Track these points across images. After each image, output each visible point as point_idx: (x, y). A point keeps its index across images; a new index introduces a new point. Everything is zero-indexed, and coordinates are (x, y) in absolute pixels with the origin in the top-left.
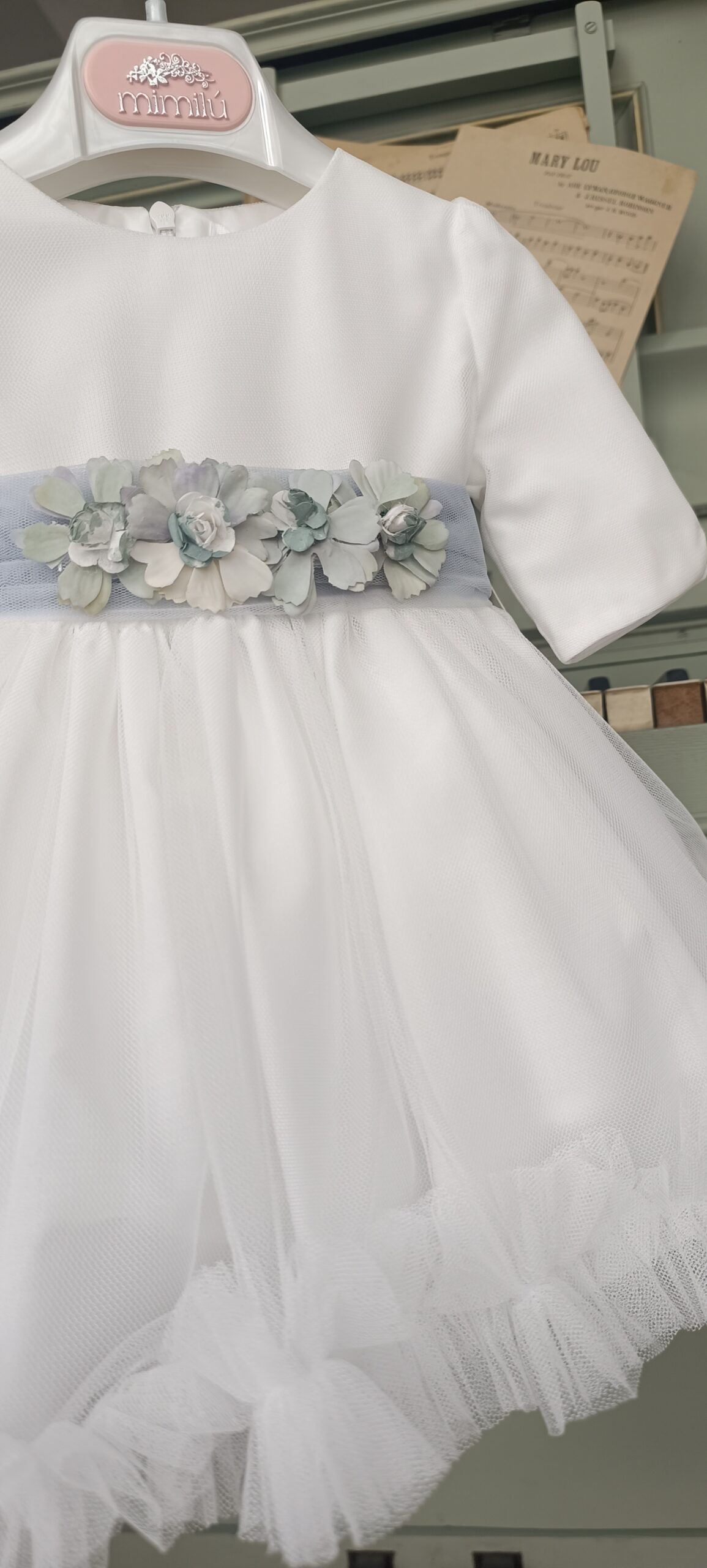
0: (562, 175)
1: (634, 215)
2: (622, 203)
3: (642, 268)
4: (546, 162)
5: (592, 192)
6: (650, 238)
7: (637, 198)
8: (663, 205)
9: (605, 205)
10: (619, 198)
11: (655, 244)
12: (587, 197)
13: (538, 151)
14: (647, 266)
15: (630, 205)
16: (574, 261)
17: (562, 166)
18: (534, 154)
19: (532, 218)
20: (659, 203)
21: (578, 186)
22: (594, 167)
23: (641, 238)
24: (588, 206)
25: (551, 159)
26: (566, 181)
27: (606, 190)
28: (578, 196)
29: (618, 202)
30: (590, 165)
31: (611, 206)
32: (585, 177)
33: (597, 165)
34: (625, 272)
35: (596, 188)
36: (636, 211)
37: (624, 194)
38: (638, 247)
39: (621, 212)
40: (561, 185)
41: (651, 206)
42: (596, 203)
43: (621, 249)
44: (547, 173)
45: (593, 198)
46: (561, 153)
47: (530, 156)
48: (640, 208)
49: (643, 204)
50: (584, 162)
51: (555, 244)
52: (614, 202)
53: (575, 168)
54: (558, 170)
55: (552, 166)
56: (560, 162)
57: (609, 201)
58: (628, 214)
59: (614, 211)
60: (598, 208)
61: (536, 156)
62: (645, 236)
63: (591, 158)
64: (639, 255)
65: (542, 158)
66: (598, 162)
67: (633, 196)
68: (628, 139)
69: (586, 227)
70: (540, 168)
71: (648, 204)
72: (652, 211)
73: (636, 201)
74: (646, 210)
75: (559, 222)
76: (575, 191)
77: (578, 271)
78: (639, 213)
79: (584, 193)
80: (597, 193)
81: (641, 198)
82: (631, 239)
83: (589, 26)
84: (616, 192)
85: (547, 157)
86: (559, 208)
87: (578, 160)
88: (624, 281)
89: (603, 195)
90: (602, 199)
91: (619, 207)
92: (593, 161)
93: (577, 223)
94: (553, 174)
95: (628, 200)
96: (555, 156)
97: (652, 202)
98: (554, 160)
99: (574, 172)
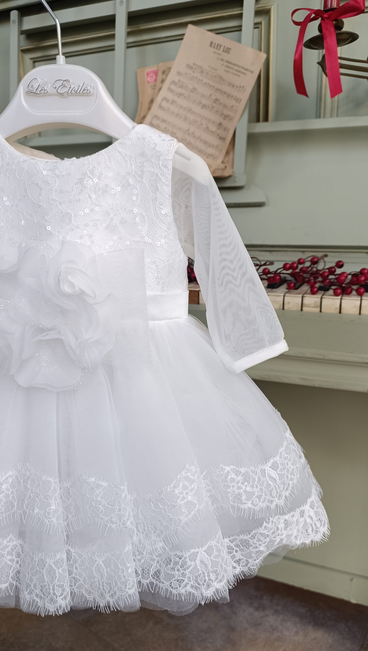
0: (219, 54)
1: (239, 76)
2: (236, 70)
4: (214, 47)
5: (228, 64)
6: (243, 87)
8: (251, 72)
9: (230, 70)
10: (235, 68)
11: (245, 90)
13: (212, 40)
14: (241, 100)
15: (239, 71)
16: (218, 96)
19: (208, 73)
21: (222, 60)
22: (229, 52)
23: (240, 87)
24: (225, 70)
26: (219, 57)
27: (232, 63)
28: (223, 65)
30: (228, 50)
31: (232, 71)
32: (225, 56)
34: (233, 101)
35: (228, 62)
37: (237, 66)
38: (239, 91)
39: (236, 74)
40: (218, 59)
41: (246, 72)
42: (228, 69)
43: (233, 91)
44: (214, 52)
45: (227, 67)
46: (220, 43)
47: (209, 43)
48: (241, 72)
49: (243, 71)
50: (227, 48)
51: (213, 87)
53: (223, 51)
54: (217, 51)
56: (219, 47)
57: (232, 69)
59: (233, 73)
60: (228, 72)
61: (212, 43)
64: (239, 95)
65: (213, 44)
66: (231, 49)
67: (240, 67)
69: (224, 80)
70: (212, 49)
72: (245, 74)
73: (241, 70)
75: (215, 77)
76: (222, 62)
77: (218, 100)
78: (241, 75)
79: (225, 64)
81: (243, 68)
82: (237, 87)
84: (234, 64)
85: (215, 44)
86: (216, 70)
87: (224, 47)
89: (230, 65)
90: (230, 68)
91: (235, 72)
92: (229, 48)
93: (221, 78)
95: (238, 68)
96: (218, 44)
97: (246, 70)
98: (217, 46)
99: (224, 53)
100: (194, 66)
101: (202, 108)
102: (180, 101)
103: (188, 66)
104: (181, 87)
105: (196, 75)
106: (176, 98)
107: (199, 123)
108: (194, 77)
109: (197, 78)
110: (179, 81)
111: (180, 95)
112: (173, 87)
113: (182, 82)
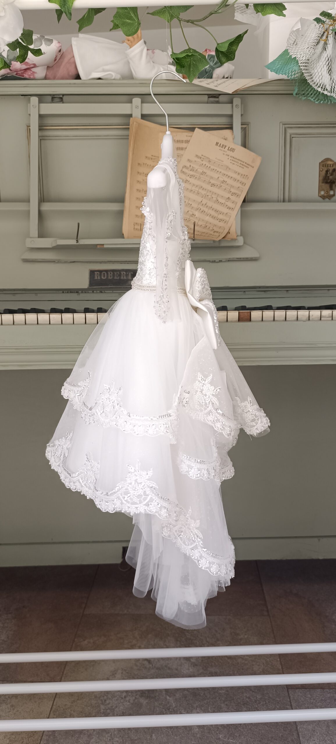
0: (224, 151)
4: (220, 146)
6: (247, 176)
8: (252, 166)
11: (248, 178)
13: (218, 142)
16: (226, 179)
19: (215, 163)
20: (250, 166)
21: (228, 156)
23: (244, 175)
24: (231, 163)
27: (236, 159)
28: (228, 159)
29: (239, 163)
30: (233, 150)
31: (238, 164)
32: (231, 153)
33: (234, 150)
34: (239, 185)
36: (244, 167)
38: (243, 178)
39: (240, 166)
41: (248, 166)
42: (233, 162)
43: (238, 177)
44: (220, 149)
45: (232, 160)
46: (225, 144)
47: (216, 143)
50: (231, 149)
51: (221, 172)
52: (238, 163)
54: (223, 149)
56: (224, 147)
57: (237, 162)
58: (242, 167)
60: (233, 164)
61: (217, 144)
62: (246, 175)
63: (233, 148)
64: (244, 180)
65: (219, 144)
66: (235, 150)
67: (244, 162)
68: (244, 145)
69: (230, 169)
70: (218, 147)
71: (247, 165)
72: (248, 168)
73: (244, 164)
75: (222, 165)
77: (226, 182)
78: (245, 168)
79: (230, 158)
80: (234, 159)
81: (246, 163)
82: (242, 175)
83: (237, 106)
84: (239, 160)
86: (223, 161)
87: (229, 147)
88: (239, 187)
90: (235, 161)
92: (234, 149)
93: (227, 167)
95: (242, 163)
96: (223, 145)
97: (249, 165)
98: (222, 146)
99: (228, 151)
100: (202, 157)
101: (211, 186)
102: (192, 180)
103: (197, 156)
104: (192, 170)
105: (204, 163)
106: (188, 178)
107: (209, 196)
108: (203, 164)
109: (205, 165)
110: (190, 166)
111: (191, 176)
112: (184, 170)
113: (192, 167)
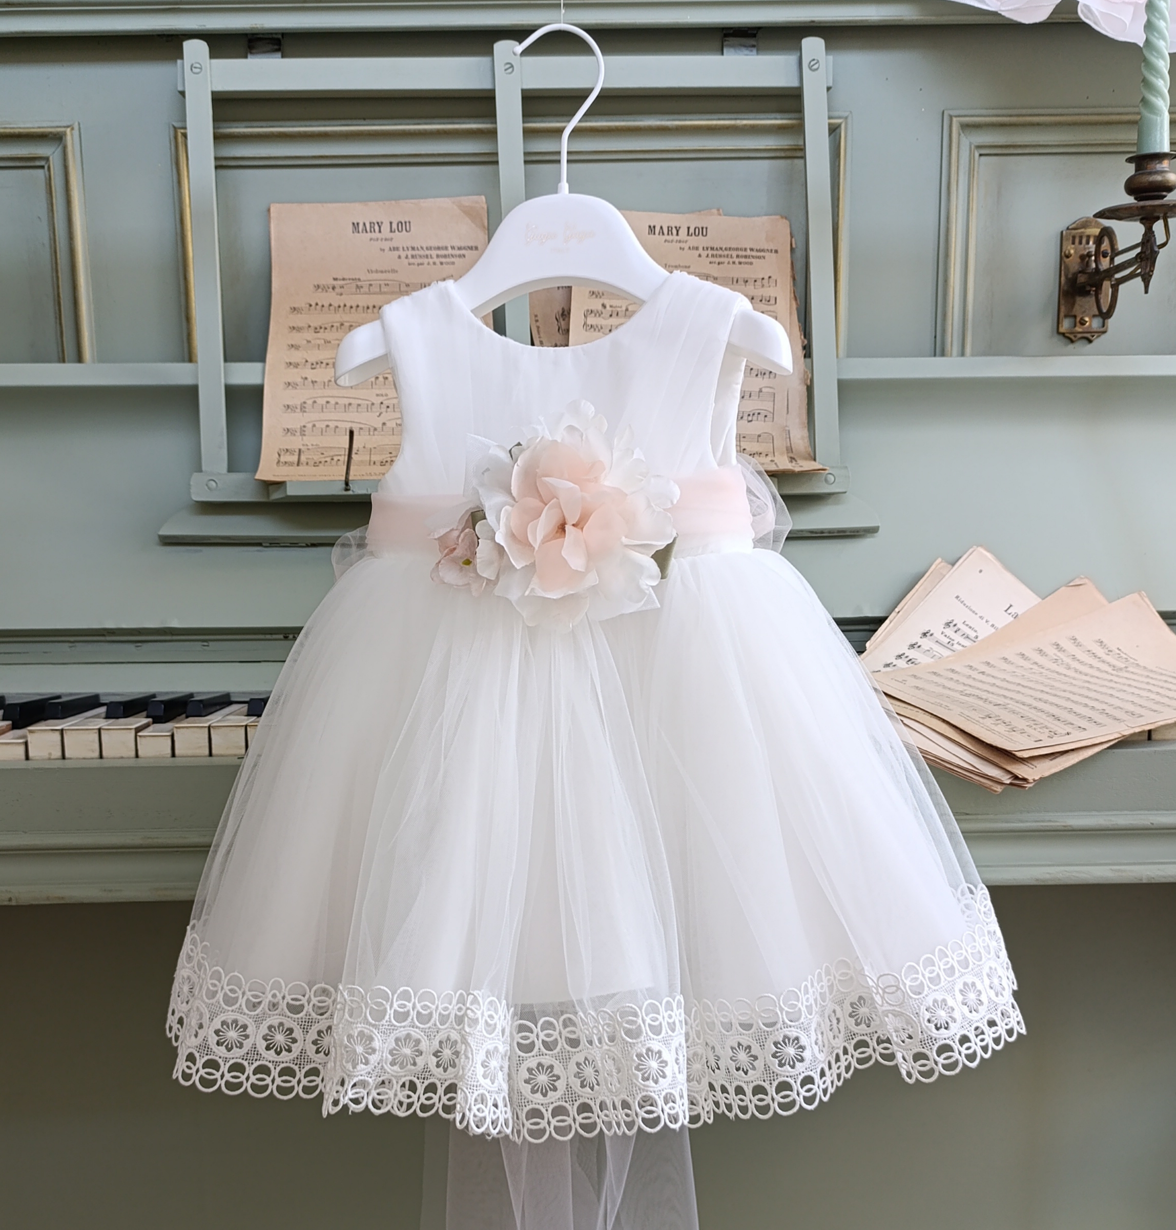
0: (680, 242)
1: (751, 263)
2: (738, 256)
3: (772, 301)
4: (662, 233)
5: (710, 252)
7: (748, 250)
8: (771, 251)
9: (726, 260)
10: (734, 254)
11: (777, 281)
12: (707, 256)
13: (653, 224)
14: (776, 299)
15: (746, 257)
17: (677, 234)
18: (650, 227)
20: (768, 251)
21: (697, 248)
22: (704, 233)
23: (763, 279)
24: (711, 262)
25: (666, 231)
26: (686, 246)
27: (721, 249)
28: (701, 256)
29: (735, 256)
30: (701, 231)
31: (730, 260)
32: (700, 241)
33: (707, 231)
35: (712, 249)
36: (752, 260)
37: (737, 249)
38: (763, 286)
39: (740, 263)
40: (683, 249)
41: (763, 254)
42: (717, 260)
44: (666, 241)
45: (713, 256)
46: (673, 225)
48: (753, 257)
49: (754, 254)
50: (695, 230)
52: (732, 257)
53: (688, 234)
54: (673, 238)
55: (668, 234)
56: (675, 231)
57: (729, 256)
58: (746, 263)
59: (734, 263)
60: (720, 263)
62: (766, 277)
63: (700, 225)
64: (767, 292)
65: (658, 229)
66: (707, 228)
67: (746, 249)
70: (661, 238)
71: (759, 253)
72: (764, 258)
73: (749, 253)
74: (759, 257)
76: (697, 253)
78: (755, 261)
79: (704, 254)
80: (715, 252)
81: (752, 250)
82: (755, 281)
84: (730, 249)
85: (661, 228)
87: (689, 228)
89: (720, 252)
90: (720, 256)
91: (737, 261)
92: (703, 228)
94: (672, 241)
95: (742, 253)
96: (669, 227)
98: (669, 231)
99: (689, 238)
